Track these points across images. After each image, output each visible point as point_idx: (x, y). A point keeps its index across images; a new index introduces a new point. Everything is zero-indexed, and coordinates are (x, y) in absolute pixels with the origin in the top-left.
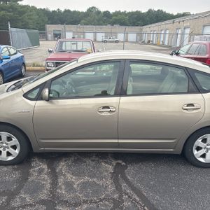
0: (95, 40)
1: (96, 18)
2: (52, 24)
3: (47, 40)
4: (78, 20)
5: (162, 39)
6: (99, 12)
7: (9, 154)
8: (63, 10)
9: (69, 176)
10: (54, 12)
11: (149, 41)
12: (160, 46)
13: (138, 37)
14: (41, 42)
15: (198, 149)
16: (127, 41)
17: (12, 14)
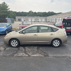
0: (32, 21)
1: (32, 14)
2: (18, 16)
3: (16, 21)
4: (26, 15)
5: (53, 21)
6: (33, 12)
7: (15, 45)
8: (21, 12)
9: (28, 49)
10: (18, 12)
11: (49, 21)
12: (52, 23)
13: (45, 20)
14: (14, 22)
15: (54, 43)
16: (42, 21)
17: (6, 14)
